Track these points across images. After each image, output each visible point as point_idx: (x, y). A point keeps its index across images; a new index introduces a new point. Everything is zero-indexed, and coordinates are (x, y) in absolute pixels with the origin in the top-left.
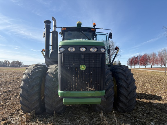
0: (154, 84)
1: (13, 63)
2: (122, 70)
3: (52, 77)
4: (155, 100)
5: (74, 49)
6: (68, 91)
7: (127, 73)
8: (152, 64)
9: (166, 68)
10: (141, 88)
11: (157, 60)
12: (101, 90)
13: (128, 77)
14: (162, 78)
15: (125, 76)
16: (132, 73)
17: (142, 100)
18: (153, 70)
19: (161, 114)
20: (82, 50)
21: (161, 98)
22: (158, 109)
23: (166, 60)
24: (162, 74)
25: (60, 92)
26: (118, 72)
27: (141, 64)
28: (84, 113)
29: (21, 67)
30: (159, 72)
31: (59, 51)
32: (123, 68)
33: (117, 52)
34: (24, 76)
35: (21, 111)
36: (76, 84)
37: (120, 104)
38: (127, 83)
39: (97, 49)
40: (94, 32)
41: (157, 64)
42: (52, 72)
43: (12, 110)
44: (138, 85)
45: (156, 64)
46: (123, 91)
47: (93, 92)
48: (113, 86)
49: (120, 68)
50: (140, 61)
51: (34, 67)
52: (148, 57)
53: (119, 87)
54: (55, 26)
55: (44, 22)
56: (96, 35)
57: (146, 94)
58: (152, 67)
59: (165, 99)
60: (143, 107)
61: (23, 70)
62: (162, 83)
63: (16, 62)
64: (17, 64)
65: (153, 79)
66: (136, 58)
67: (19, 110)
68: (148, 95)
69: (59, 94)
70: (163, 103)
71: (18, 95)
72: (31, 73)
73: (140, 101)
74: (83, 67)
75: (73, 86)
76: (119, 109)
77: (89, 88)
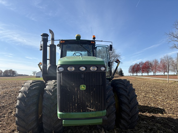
0: (157, 95)
1: (6, 72)
2: (123, 85)
3: (50, 95)
4: (157, 113)
5: (73, 69)
6: (68, 112)
7: (129, 88)
8: (154, 72)
9: (168, 75)
10: (144, 99)
11: (159, 67)
12: (101, 110)
13: (129, 92)
14: (165, 87)
15: (126, 91)
16: (134, 88)
17: (144, 114)
18: (156, 77)
19: (164, 129)
20: (82, 69)
21: (164, 110)
22: (160, 124)
23: (169, 67)
24: (165, 82)
25: (59, 113)
26: (119, 87)
27: (143, 72)
28: (85, 131)
29: (15, 76)
30: (162, 80)
31: (58, 70)
32: (124, 83)
33: (118, 65)
34: (20, 95)
35: (17, 132)
36: (76, 105)
37: (122, 121)
38: (128, 99)
39: (97, 68)
40: (94, 44)
41: (160, 71)
42: (51, 89)
43: (6, 131)
44: (141, 96)
45: (158, 72)
46: (124, 107)
47: (94, 113)
48: (114, 103)
49: (121, 82)
50: (143, 68)
51: (31, 84)
52: (151, 64)
53: (120, 103)
54: (53, 39)
55: (41, 35)
56: (96, 48)
57: (149, 107)
58: (155, 75)
59: (168, 112)
60: (145, 122)
61: (17, 79)
62: (164, 92)
63: (9, 70)
64: (11, 74)
65: (156, 88)
66: (138, 65)
67: (15, 130)
68: (151, 108)
69: (58, 116)
70: (166, 117)
71: (12, 112)
72: (28, 90)
73: (142, 115)
74: (83, 87)
75: (72, 107)
76: (121, 126)
77: (90, 109)
